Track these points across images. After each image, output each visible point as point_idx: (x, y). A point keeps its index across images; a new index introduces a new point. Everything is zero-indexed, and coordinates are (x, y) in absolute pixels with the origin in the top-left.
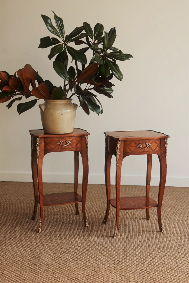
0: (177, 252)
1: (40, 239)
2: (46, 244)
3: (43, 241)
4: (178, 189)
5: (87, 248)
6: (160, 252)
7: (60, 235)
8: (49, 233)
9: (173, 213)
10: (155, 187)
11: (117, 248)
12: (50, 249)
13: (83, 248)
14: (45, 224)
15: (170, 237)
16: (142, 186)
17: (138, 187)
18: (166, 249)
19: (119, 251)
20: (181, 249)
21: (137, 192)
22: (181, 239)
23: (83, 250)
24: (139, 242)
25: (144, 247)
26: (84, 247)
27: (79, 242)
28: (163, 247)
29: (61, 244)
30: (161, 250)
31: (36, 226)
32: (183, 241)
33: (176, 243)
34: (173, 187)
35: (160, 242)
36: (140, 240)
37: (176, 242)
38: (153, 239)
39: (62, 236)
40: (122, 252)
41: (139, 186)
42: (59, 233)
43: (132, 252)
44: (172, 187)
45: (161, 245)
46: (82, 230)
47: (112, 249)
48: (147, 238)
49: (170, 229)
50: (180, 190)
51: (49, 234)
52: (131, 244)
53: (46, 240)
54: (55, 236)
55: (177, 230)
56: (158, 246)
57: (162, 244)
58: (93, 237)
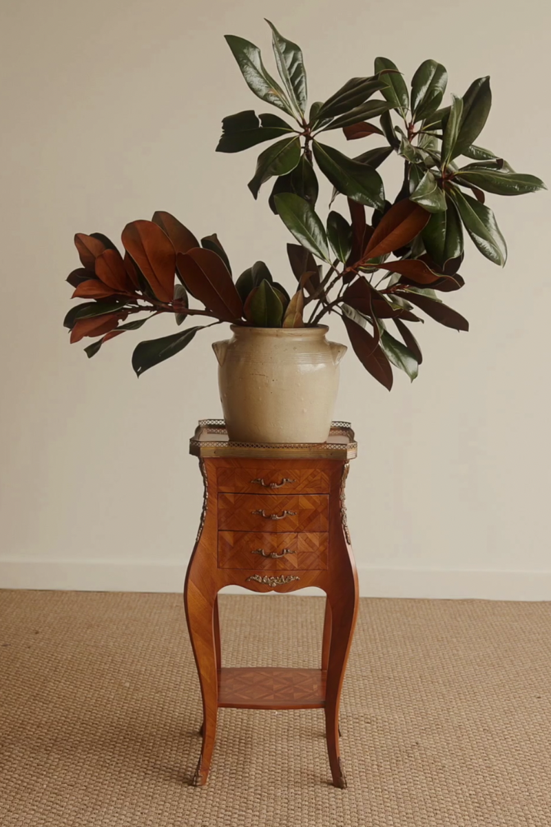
0: (521, 818)
1: (86, 784)
2: (108, 801)
3: (98, 788)
4: (499, 609)
5: (239, 810)
6: (467, 817)
7: (149, 768)
8: (114, 763)
9: (494, 688)
10: (428, 600)
11: (334, 807)
12: (123, 817)
13: (226, 811)
14: (97, 732)
15: (495, 768)
16: (389, 599)
17: (376, 604)
18: (485, 806)
19: (342, 819)
20: (532, 806)
21: (373, 618)
22: (529, 774)
23: (229, 818)
24: (401, 784)
25: (416, 801)
26: (228, 809)
27: (213, 790)
28: (476, 801)
29: (156, 798)
30: (472, 811)
31: (69, 738)
32: (535, 781)
33: (516, 787)
34: (484, 600)
35: (465, 786)
36: (402, 778)
37: (514, 783)
38: (443, 776)
39: (156, 770)
40: (351, 821)
41: (380, 599)
42: (146, 762)
43: (381, 820)
44: (480, 601)
45: (470, 795)
46: (218, 751)
47: (317, 812)
48: (425, 773)
49: (490, 741)
50: (505, 612)
51: (115, 767)
52: (378, 794)
53: (106, 787)
54: (135, 771)
55: (511, 743)
56: (460, 800)
57: (471, 792)
58: (254, 774)
